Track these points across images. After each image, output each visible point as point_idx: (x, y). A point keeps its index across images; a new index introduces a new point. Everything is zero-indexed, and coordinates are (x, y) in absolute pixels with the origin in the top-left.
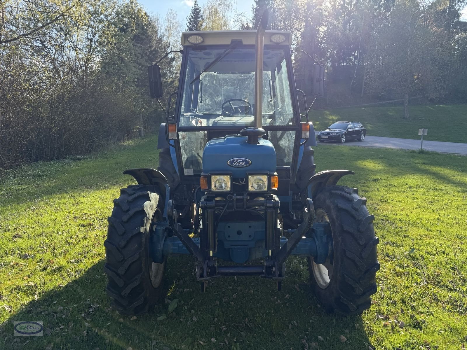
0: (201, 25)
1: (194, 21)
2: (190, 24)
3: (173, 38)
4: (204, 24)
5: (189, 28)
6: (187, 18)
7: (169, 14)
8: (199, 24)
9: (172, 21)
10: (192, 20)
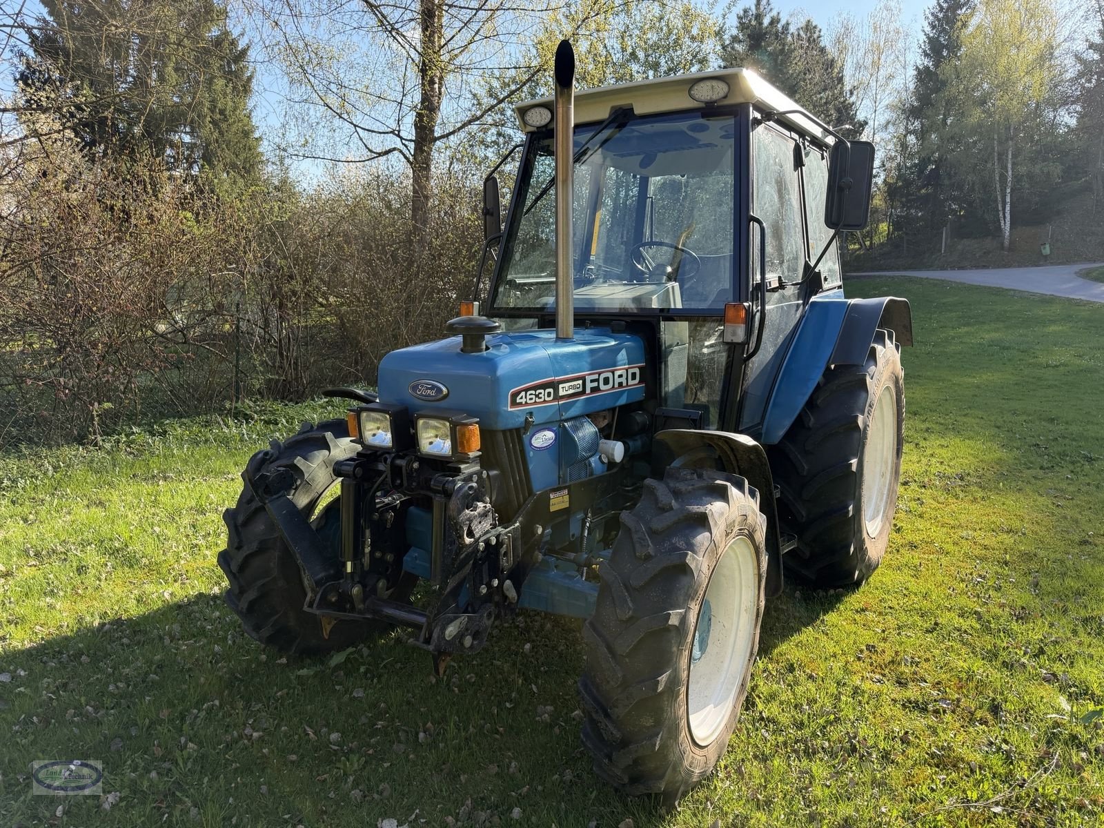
0: (965, 25)
1: (946, 16)
2: (933, 27)
3: (881, 72)
4: (974, 22)
5: (928, 38)
6: (927, 12)
7: (879, 12)
8: (959, 24)
9: (885, 29)
10: (941, 15)
